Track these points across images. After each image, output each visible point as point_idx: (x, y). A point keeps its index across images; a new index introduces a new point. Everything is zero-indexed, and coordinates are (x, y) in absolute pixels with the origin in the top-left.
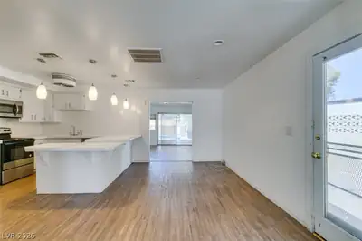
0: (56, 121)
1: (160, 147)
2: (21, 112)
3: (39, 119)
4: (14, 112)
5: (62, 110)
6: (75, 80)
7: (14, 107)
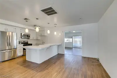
0: (39, 39)
1: (74, 48)
2: (29, 37)
3: (35, 38)
4: (28, 37)
5: (39, 36)
6: (40, 27)
7: (28, 35)
